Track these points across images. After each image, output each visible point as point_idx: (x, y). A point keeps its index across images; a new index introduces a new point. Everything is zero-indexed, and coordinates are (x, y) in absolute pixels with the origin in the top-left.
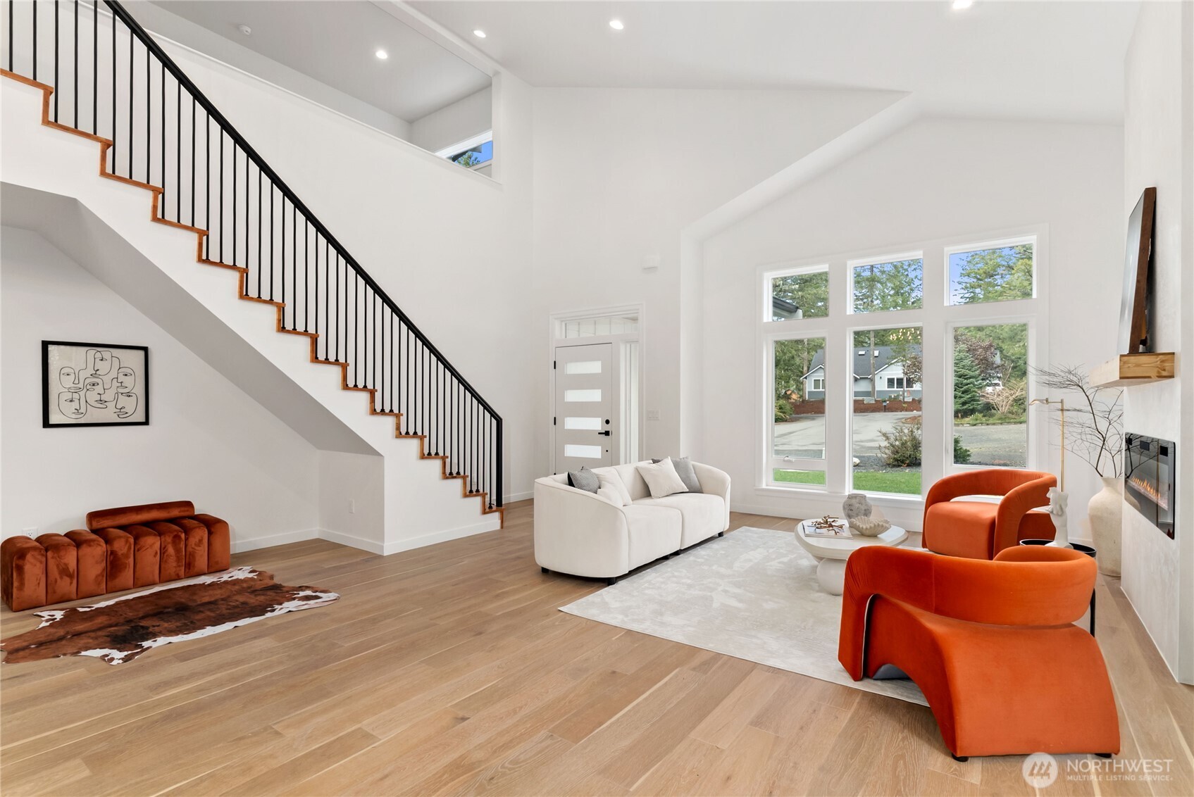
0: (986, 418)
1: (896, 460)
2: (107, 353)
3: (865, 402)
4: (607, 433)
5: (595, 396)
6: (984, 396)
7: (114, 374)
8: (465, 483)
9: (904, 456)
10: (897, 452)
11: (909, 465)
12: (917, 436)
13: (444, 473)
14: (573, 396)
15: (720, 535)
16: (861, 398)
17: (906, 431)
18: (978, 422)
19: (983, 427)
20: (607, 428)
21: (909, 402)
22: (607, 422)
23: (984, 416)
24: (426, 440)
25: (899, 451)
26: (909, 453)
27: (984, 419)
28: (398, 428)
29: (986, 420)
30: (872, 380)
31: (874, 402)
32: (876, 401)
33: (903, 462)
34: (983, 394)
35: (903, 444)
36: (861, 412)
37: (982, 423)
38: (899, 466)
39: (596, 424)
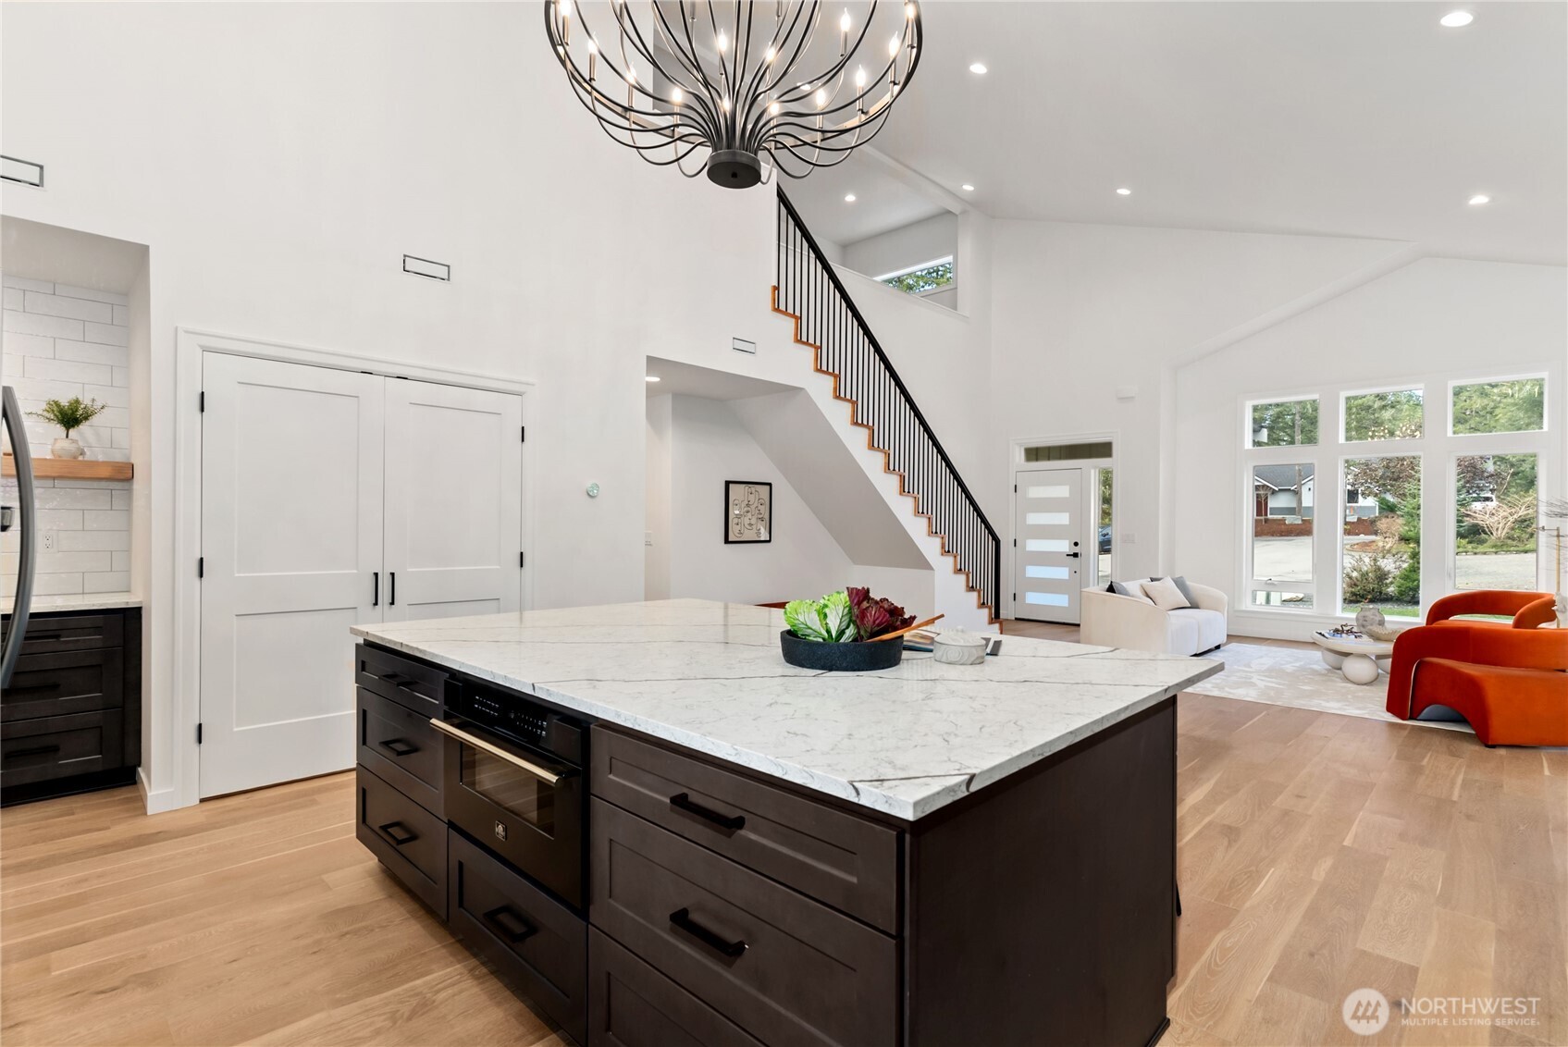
0: (1472, 545)
1: (1354, 594)
2: (754, 488)
3: (1287, 522)
4: (1075, 555)
5: (1063, 519)
6: (1468, 515)
7: (756, 505)
8: (979, 596)
9: (1365, 590)
10: (1355, 585)
11: (1372, 601)
12: (1383, 566)
13: (968, 586)
14: (1034, 519)
15: (1218, 647)
16: (1280, 517)
17: (1367, 560)
18: (1461, 550)
19: (1468, 557)
20: (1076, 550)
21: (1353, 523)
22: (1076, 544)
23: (1470, 542)
24: (959, 557)
25: (1358, 583)
26: (1371, 586)
27: (1470, 546)
28: (943, 546)
29: (1473, 548)
30: (1297, 493)
31: (1300, 522)
32: (1302, 520)
33: (1363, 596)
34: (1469, 513)
35: (1363, 575)
36: (1282, 536)
37: (1466, 552)
38: (1358, 602)
39: (1064, 546)
